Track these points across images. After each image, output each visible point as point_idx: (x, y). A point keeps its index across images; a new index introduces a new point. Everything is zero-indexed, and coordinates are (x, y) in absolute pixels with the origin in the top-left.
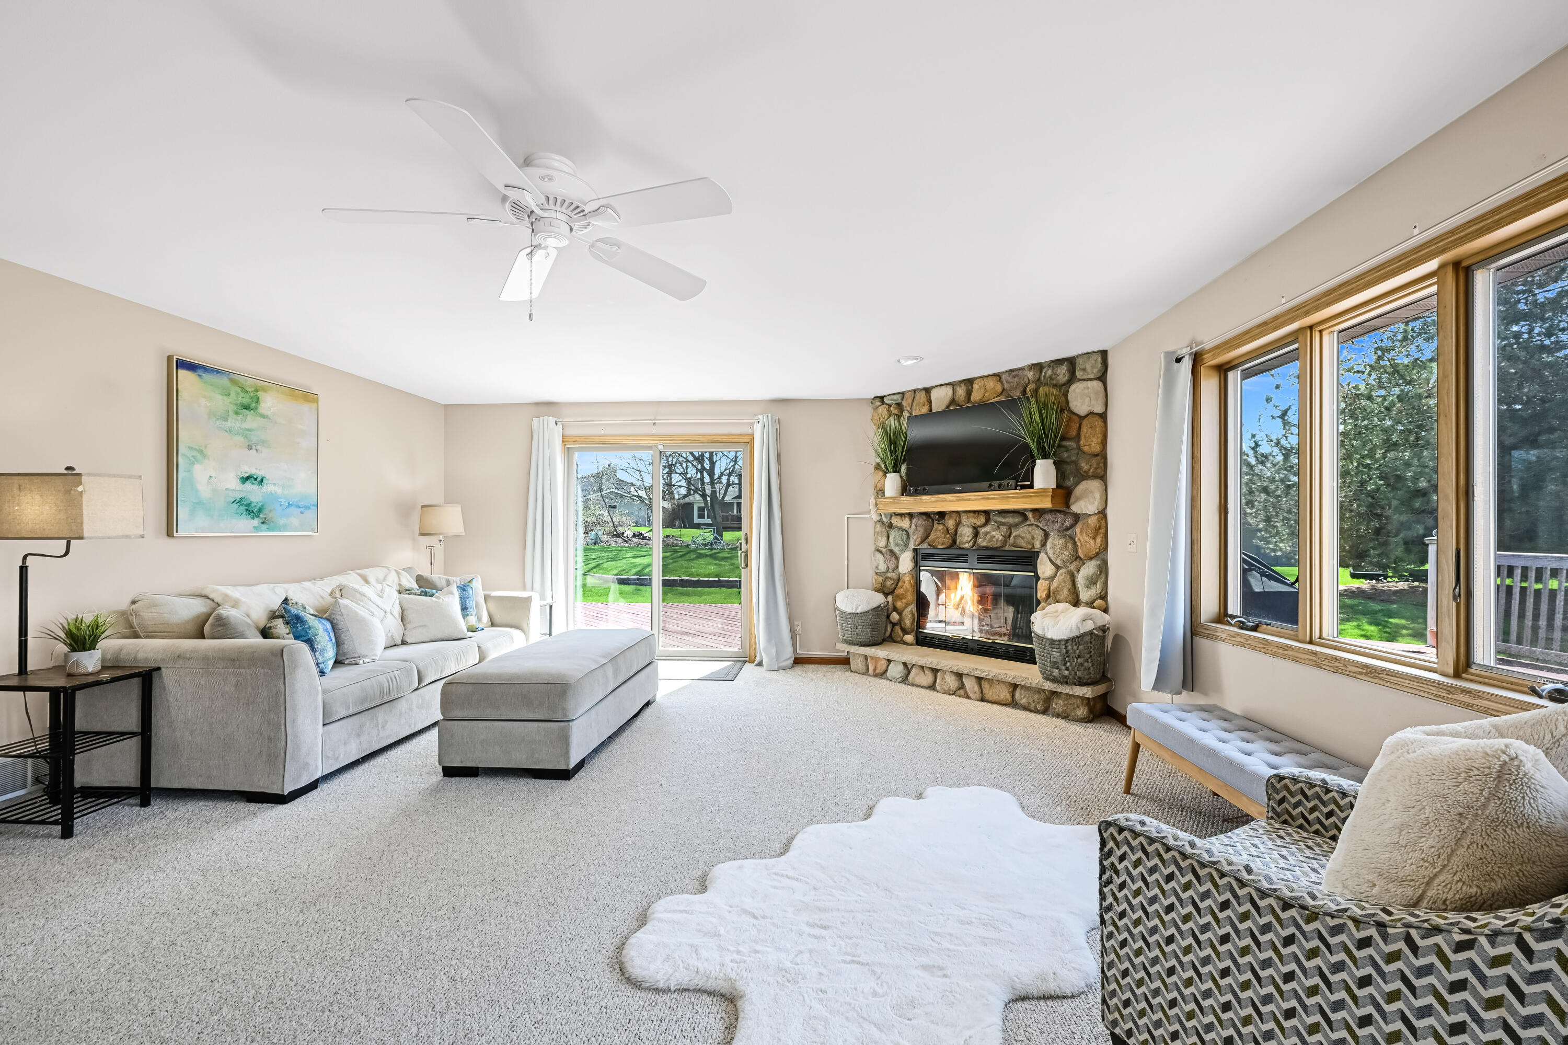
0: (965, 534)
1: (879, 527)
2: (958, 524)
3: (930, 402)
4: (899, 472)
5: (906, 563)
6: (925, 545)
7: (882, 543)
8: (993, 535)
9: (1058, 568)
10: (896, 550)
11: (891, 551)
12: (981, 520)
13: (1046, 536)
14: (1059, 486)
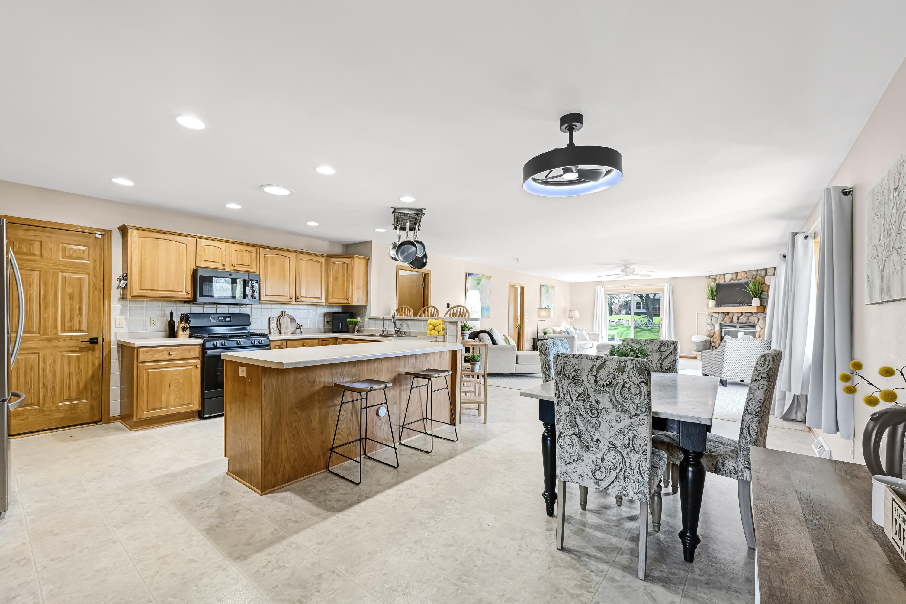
0: (735, 319)
1: (708, 316)
2: (733, 316)
3: (725, 278)
4: (715, 299)
5: (717, 327)
6: (723, 322)
7: (709, 321)
8: (743, 319)
9: (762, 329)
10: (714, 324)
11: (712, 324)
12: (740, 315)
13: (759, 319)
14: (761, 305)
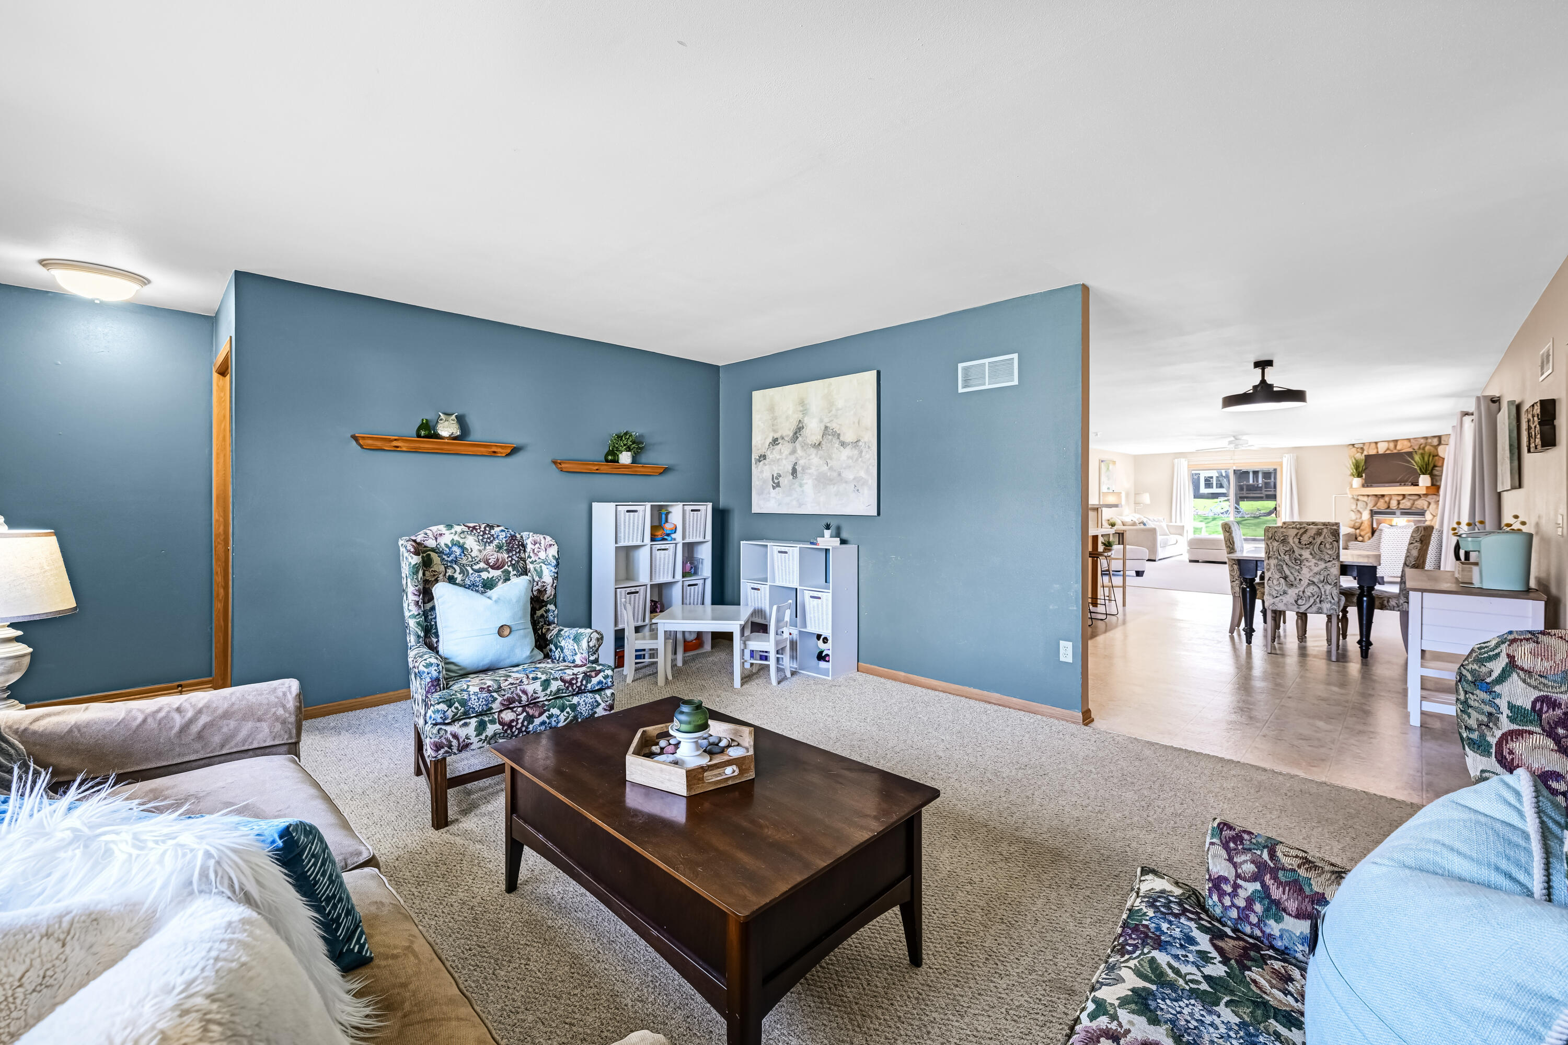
0: (1394, 504)
1: (1352, 500)
2: (1390, 499)
3: (1377, 448)
4: (1362, 476)
5: (1366, 516)
6: (1375, 508)
7: (1354, 507)
8: (1406, 504)
9: (1434, 516)
10: (1361, 510)
11: (1358, 511)
12: (1400, 498)
13: (1429, 504)
14: (1433, 485)
